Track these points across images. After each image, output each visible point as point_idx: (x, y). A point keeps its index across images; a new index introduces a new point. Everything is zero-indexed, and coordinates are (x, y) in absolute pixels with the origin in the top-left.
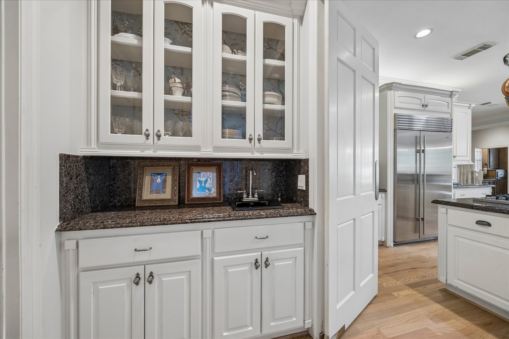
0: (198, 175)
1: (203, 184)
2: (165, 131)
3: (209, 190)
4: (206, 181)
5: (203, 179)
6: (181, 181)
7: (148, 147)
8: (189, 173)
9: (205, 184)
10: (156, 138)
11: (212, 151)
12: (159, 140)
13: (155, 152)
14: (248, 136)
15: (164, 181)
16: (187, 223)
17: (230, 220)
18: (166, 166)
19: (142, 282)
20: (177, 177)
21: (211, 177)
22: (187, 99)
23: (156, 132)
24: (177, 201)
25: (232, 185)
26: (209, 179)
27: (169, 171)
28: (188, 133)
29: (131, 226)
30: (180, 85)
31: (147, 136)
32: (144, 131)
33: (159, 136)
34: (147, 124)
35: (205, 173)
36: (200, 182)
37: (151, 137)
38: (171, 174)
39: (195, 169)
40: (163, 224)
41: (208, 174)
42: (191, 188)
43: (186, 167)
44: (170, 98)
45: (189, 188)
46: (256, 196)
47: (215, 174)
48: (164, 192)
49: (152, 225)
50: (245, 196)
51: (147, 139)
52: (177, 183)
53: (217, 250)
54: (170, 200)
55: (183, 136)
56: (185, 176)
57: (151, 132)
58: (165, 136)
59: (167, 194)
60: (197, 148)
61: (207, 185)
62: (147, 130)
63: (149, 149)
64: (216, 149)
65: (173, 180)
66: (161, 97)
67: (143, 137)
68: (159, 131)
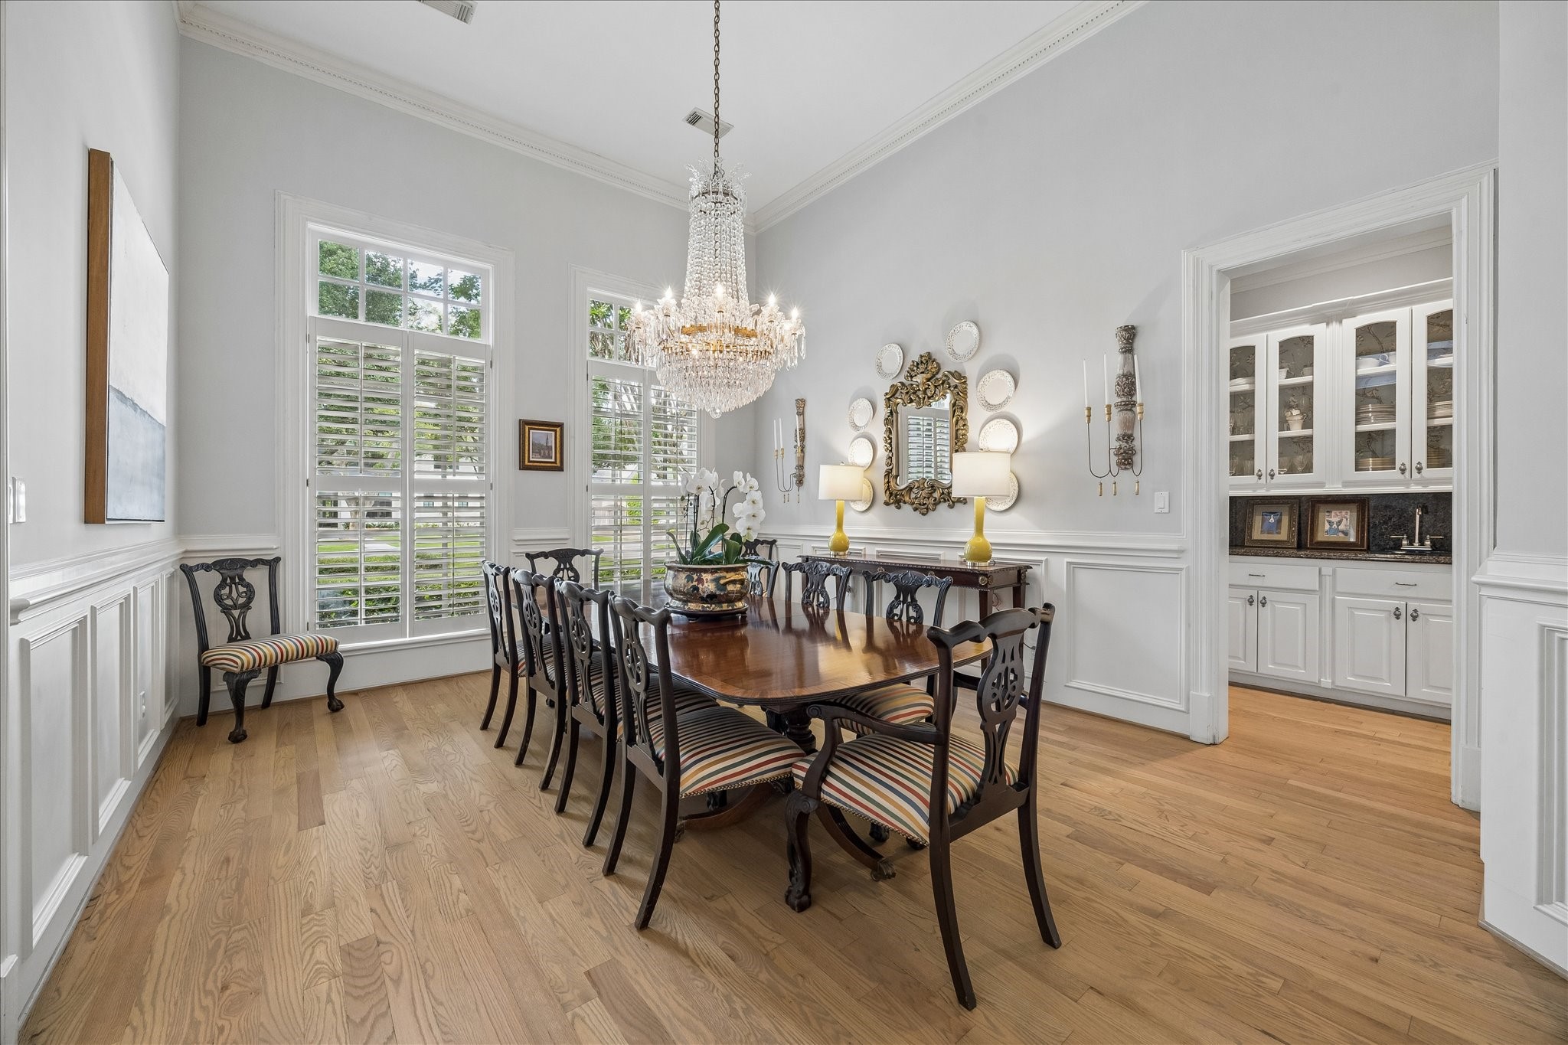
0: (1327, 514)
1: (1335, 525)
2: (1280, 468)
3: (1346, 533)
4: (1340, 522)
5: (1335, 520)
6: (1302, 522)
7: (1261, 487)
8: (1313, 512)
9: (1338, 526)
10: (1269, 477)
11: (1341, 486)
12: (1272, 479)
13: (1267, 491)
14: (1398, 465)
15: (1279, 522)
16: (1302, 557)
17: (1356, 560)
18: (1282, 504)
19: (1255, 603)
20: (1296, 517)
21: (1348, 516)
22: (1307, 432)
23: (1269, 471)
24: (1296, 543)
25: (1386, 529)
26: (1344, 520)
27: (1285, 509)
28: (1308, 468)
29: (1246, 555)
30: (1299, 417)
31: (1260, 476)
32: (1256, 471)
33: (1272, 476)
34: (1259, 463)
35: (1338, 512)
36: (1329, 522)
37: (1263, 477)
38: (1287, 513)
39: (1322, 508)
40: (1276, 556)
41: (1344, 513)
42: (1315, 529)
43: (1308, 506)
44: (1286, 434)
45: (1312, 530)
46: (1428, 543)
47: (1355, 514)
48: (1279, 533)
49: (1265, 556)
50: (1405, 542)
51: (1260, 479)
52: (1296, 524)
53: (1339, 589)
54: (1286, 541)
55: (1302, 473)
56: (1307, 516)
57: (1264, 472)
58: (1279, 474)
59: (1283, 535)
60: (1321, 485)
61: (1342, 527)
62: (1260, 471)
63: (1261, 488)
64: (1346, 484)
65: (1290, 520)
66: (1275, 434)
67: (1255, 477)
68: (1272, 470)
